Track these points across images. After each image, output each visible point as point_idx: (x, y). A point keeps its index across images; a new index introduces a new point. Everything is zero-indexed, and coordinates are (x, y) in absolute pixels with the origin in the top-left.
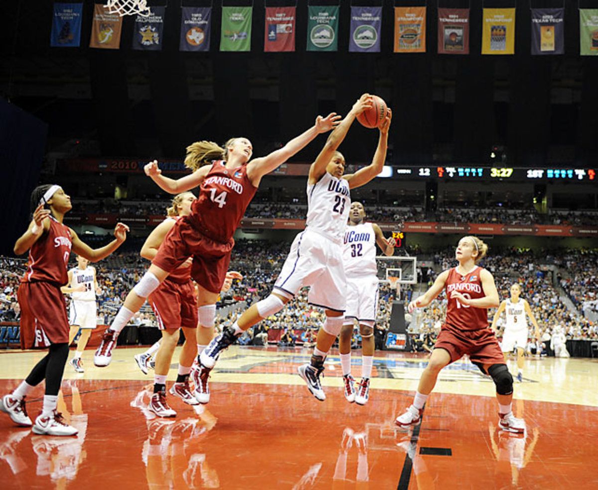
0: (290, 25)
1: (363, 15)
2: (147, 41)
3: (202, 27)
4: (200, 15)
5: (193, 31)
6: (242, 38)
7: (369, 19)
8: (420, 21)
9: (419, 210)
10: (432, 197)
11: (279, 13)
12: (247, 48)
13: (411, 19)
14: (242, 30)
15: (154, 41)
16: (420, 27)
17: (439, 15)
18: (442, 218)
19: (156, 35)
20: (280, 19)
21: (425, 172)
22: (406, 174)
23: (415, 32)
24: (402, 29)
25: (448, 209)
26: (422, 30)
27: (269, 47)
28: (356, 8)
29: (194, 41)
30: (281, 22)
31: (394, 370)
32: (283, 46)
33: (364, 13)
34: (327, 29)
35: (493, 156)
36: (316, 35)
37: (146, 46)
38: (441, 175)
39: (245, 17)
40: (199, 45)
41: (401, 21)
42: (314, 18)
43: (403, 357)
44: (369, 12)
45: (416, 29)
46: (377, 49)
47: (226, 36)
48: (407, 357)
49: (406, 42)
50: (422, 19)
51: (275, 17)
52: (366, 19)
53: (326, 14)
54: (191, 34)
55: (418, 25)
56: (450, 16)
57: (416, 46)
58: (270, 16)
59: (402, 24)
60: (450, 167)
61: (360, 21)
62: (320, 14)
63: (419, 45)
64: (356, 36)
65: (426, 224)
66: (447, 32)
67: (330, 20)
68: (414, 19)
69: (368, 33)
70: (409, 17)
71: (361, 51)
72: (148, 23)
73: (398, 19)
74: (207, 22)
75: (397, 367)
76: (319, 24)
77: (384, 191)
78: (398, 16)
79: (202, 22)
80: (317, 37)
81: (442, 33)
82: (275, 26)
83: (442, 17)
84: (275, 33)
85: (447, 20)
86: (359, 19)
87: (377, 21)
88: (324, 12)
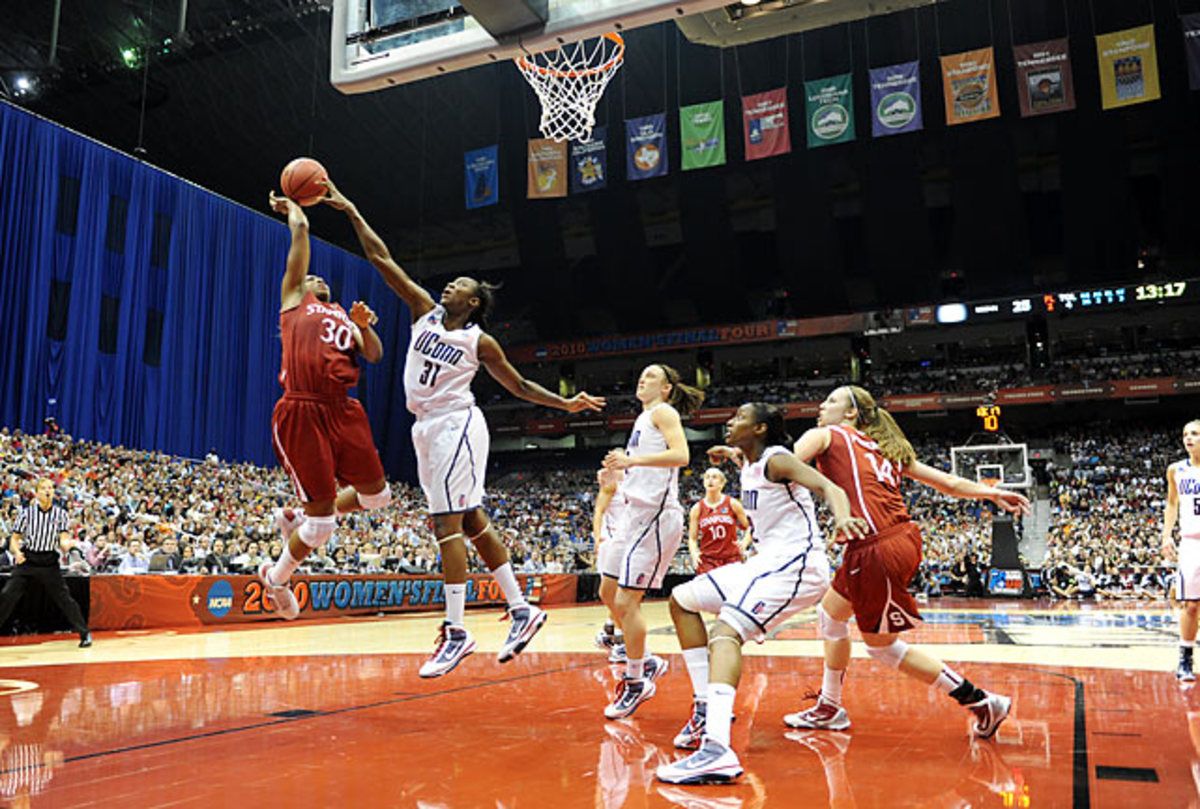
0: (780, 115)
1: (889, 78)
2: (589, 177)
3: (655, 143)
4: (651, 127)
5: (644, 150)
6: (712, 148)
7: (900, 83)
8: (985, 71)
9: (1019, 367)
10: (1039, 345)
11: (761, 101)
12: (720, 159)
13: (969, 70)
14: (711, 136)
15: (596, 176)
16: (987, 80)
17: (1016, 56)
18: (1062, 376)
19: (598, 167)
20: (764, 110)
21: (1022, 306)
22: (990, 313)
23: (978, 87)
24: (956, 88)
25: (1070, 362)
26: (991, 84)
27: (753, 153)
28: (877, 71)
29: (646, 164)
30: (767, 114)
31: (1011, 631)
32: (772, 148)
33: (890, 75)
34: (837, 110)
35: (1141, 265)
36: (821, 122)
37: (589, 186)
38: (1050, 307)
39: (713, 116)
40: (653, 169)
41: (953, 76)
42: (814, 98)
43: (1020, 608)
44: (898, 73)
45: (981, 84)
46: (918, 126)
47: (688, 148)
48: (1028, 609)
49: (965, 106)
50: (988, 66)
51: (757, 108)
52: (895, 84)
53: (833, 88)
54: (641, 155)
55: (983, 77)
56: (1035, 55)
57: (983, 109)
58: (750, 109)
59: (956, 81)
60: (1065, 292)
61: (885, 89)
62: (823, 90)
63: (989, 107)
64: (882, 112)
65: (1034, 390)
66: (1034, 81)
67: (840, 97)
68: (974, 69)
69: (901, 105)
70: (965, 68)
71: (892, 132)
72: (587, 154)
73: (948, 74)
74: (661, 135)
75: (1011, 625)
76: (824, 104)
77: (957, 344)
78: (948, 70)
79: (654, 136)
80: (822, 126)
81: (1025, 85)
82: (759, 121)
83: (1022, 60)
84: (760, 131)
85: (1032, 63)
86: (884, 85)
87: (914, 84)
88: (828, 86)
